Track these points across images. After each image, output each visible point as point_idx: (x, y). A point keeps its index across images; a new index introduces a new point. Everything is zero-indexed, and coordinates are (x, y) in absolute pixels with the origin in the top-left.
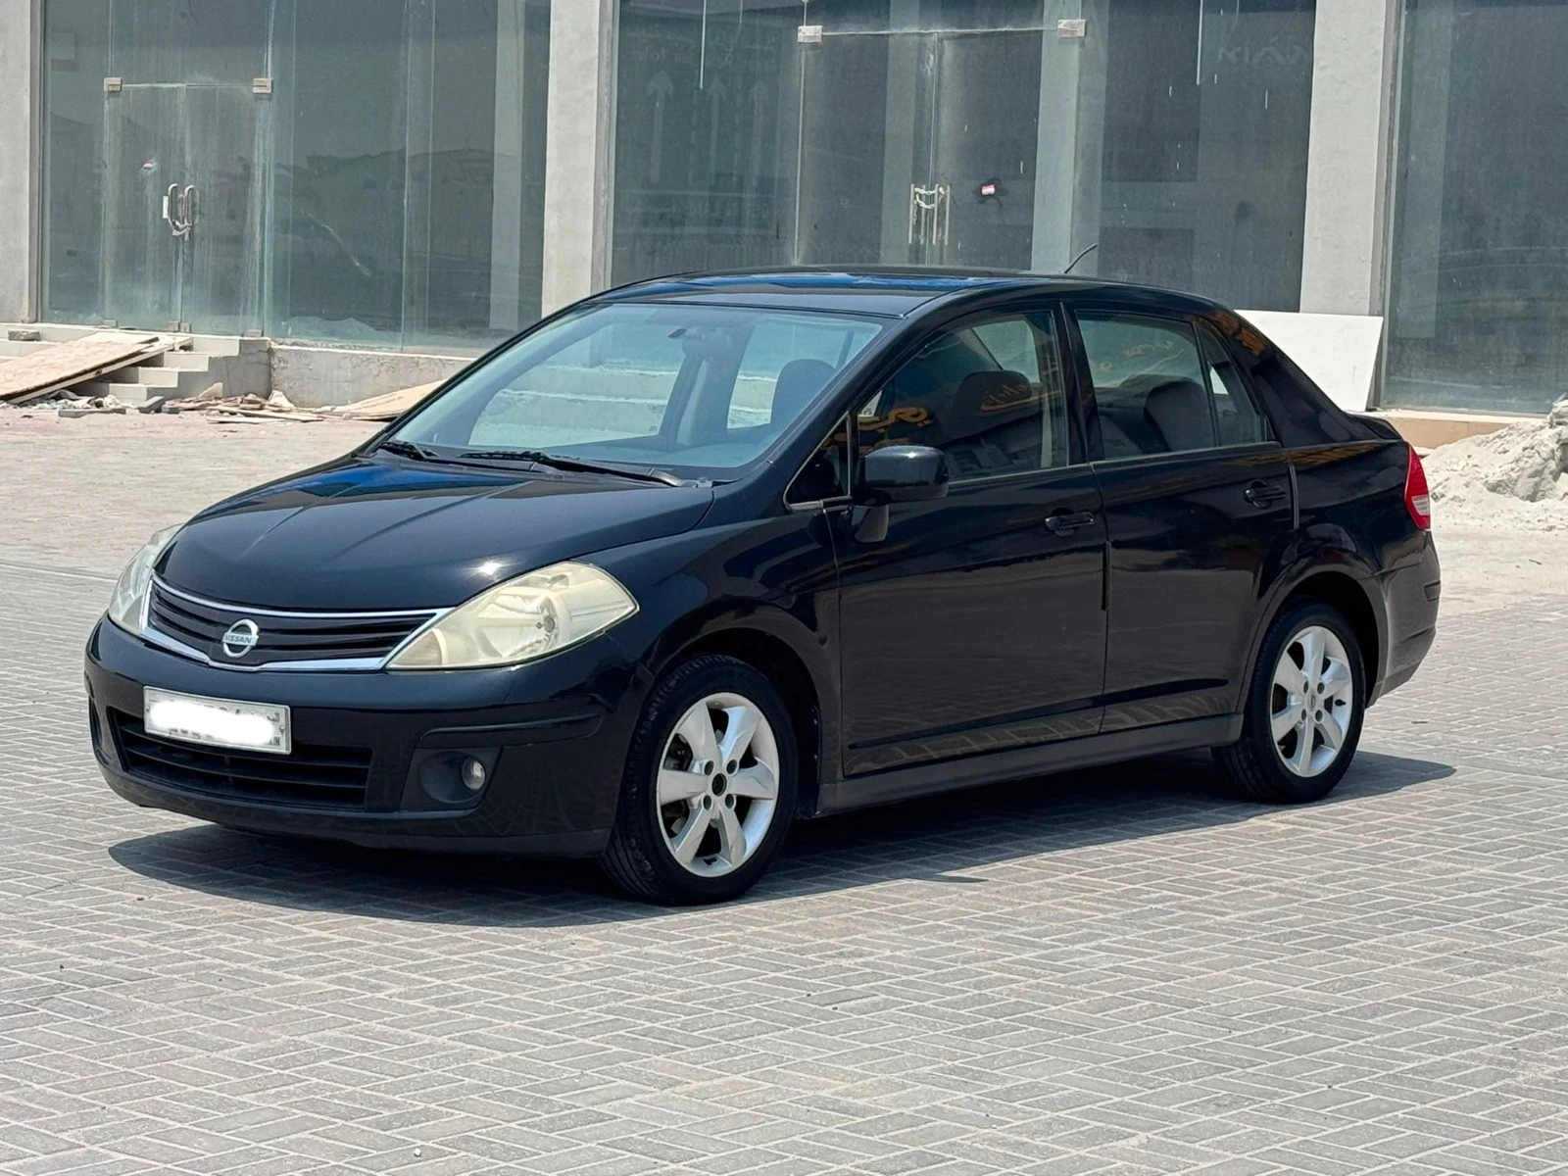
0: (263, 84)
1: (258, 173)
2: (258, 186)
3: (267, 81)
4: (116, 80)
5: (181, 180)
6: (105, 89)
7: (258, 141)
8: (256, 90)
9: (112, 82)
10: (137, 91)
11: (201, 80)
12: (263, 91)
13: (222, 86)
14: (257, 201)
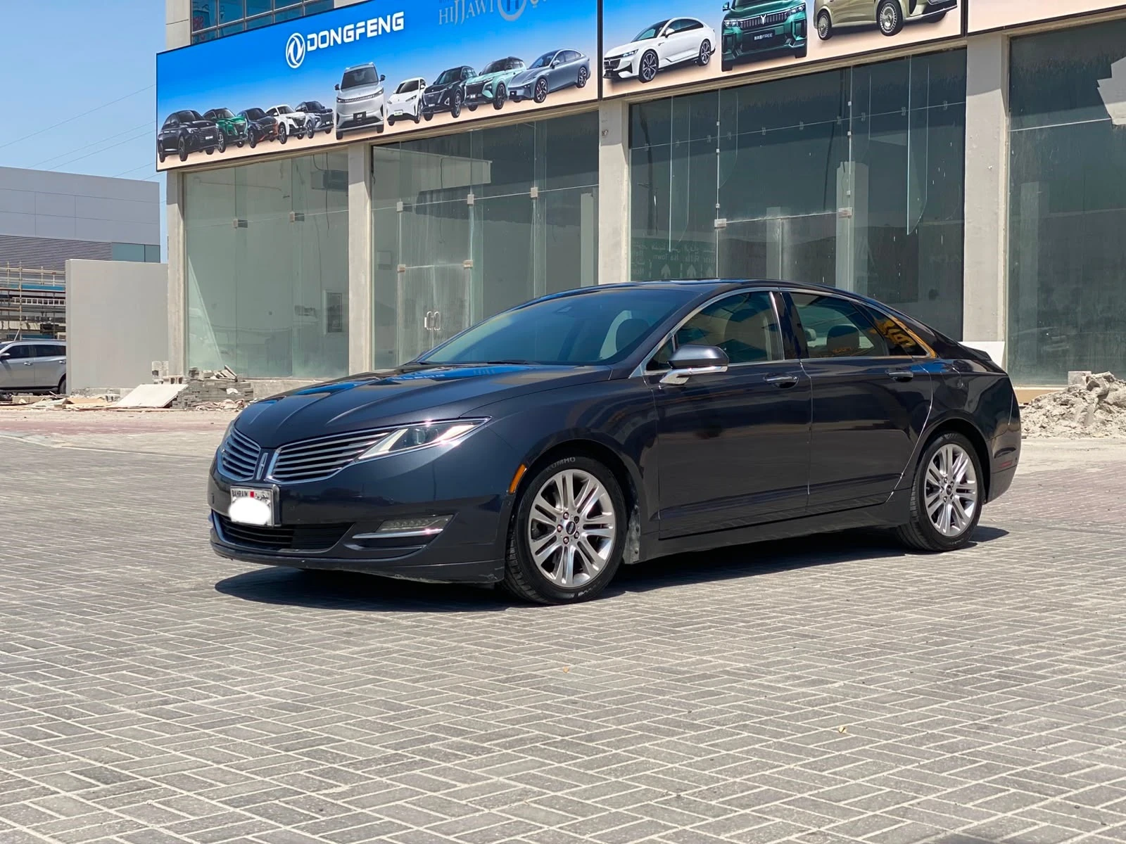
0: (470, 262)
1: (467, 304)
2: (467, 310)
3: (471, 260)
4: (404, 266)
5: (432, 309)
6: (398, 270)
7: (467, 288)
8: (465, 266)
9: (401, 266)
10: (412, 270)
11: (442, 263)
12: (469, 266)
13: (451, 265)
14: (467, 317)
